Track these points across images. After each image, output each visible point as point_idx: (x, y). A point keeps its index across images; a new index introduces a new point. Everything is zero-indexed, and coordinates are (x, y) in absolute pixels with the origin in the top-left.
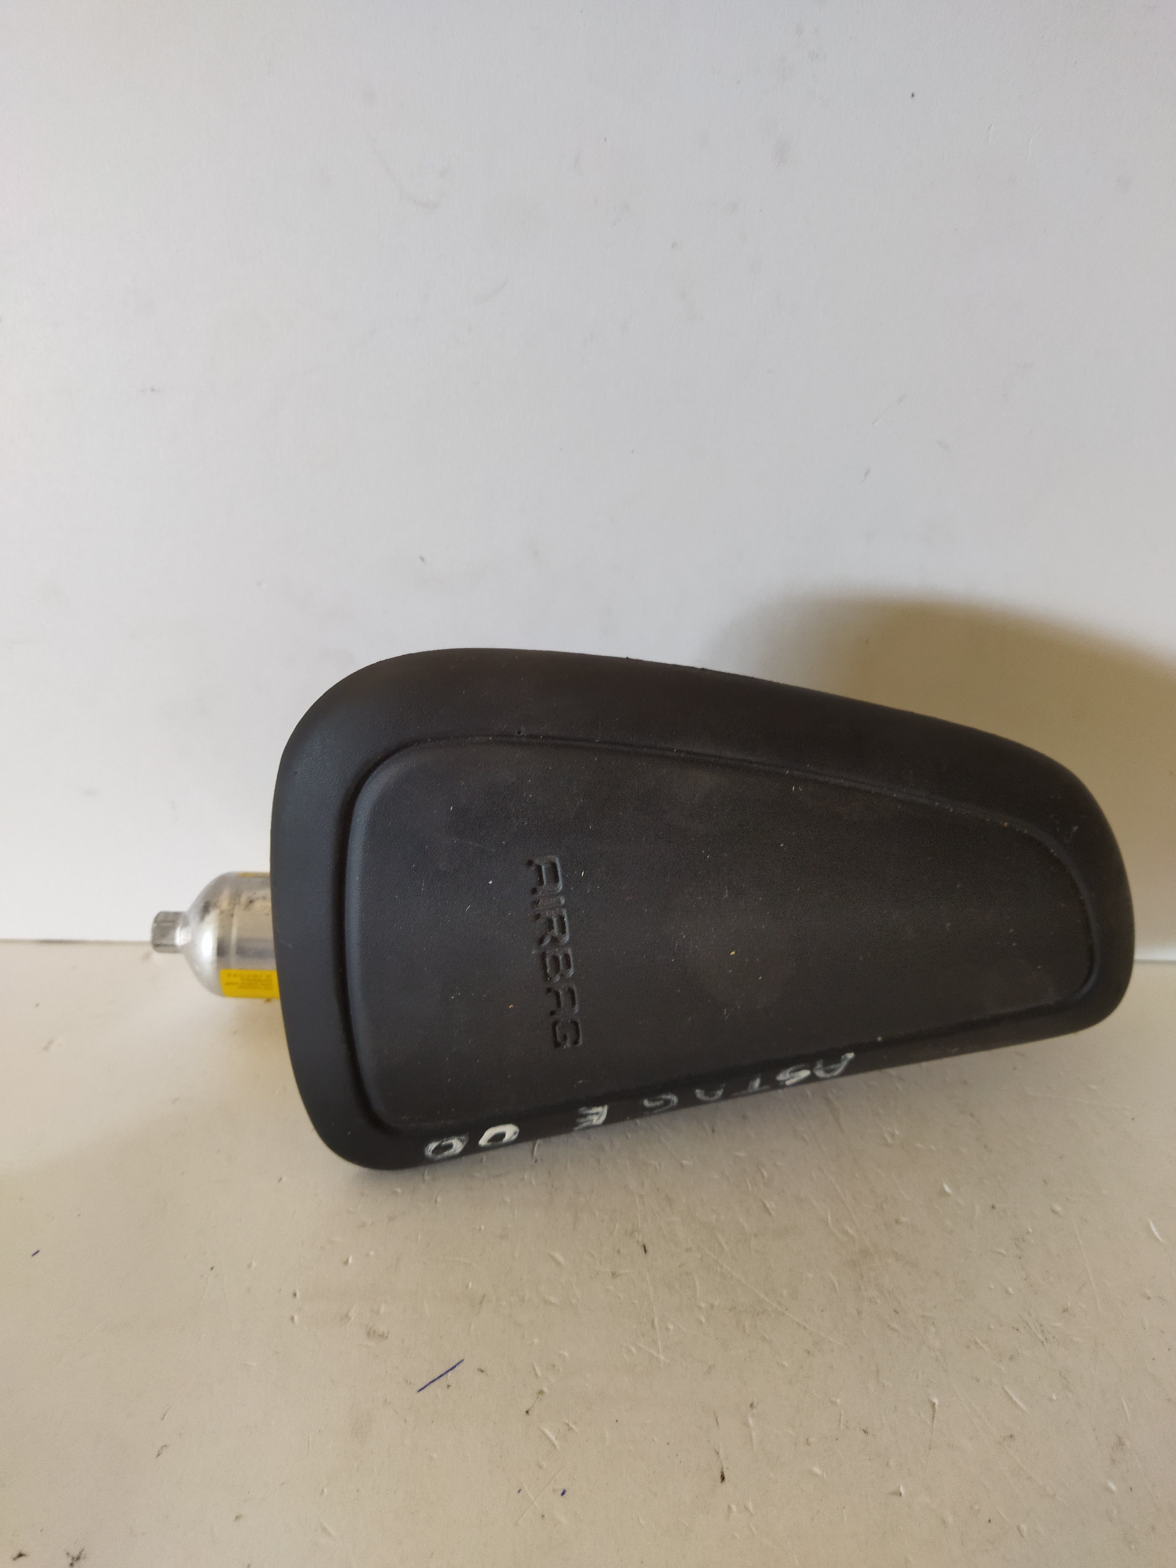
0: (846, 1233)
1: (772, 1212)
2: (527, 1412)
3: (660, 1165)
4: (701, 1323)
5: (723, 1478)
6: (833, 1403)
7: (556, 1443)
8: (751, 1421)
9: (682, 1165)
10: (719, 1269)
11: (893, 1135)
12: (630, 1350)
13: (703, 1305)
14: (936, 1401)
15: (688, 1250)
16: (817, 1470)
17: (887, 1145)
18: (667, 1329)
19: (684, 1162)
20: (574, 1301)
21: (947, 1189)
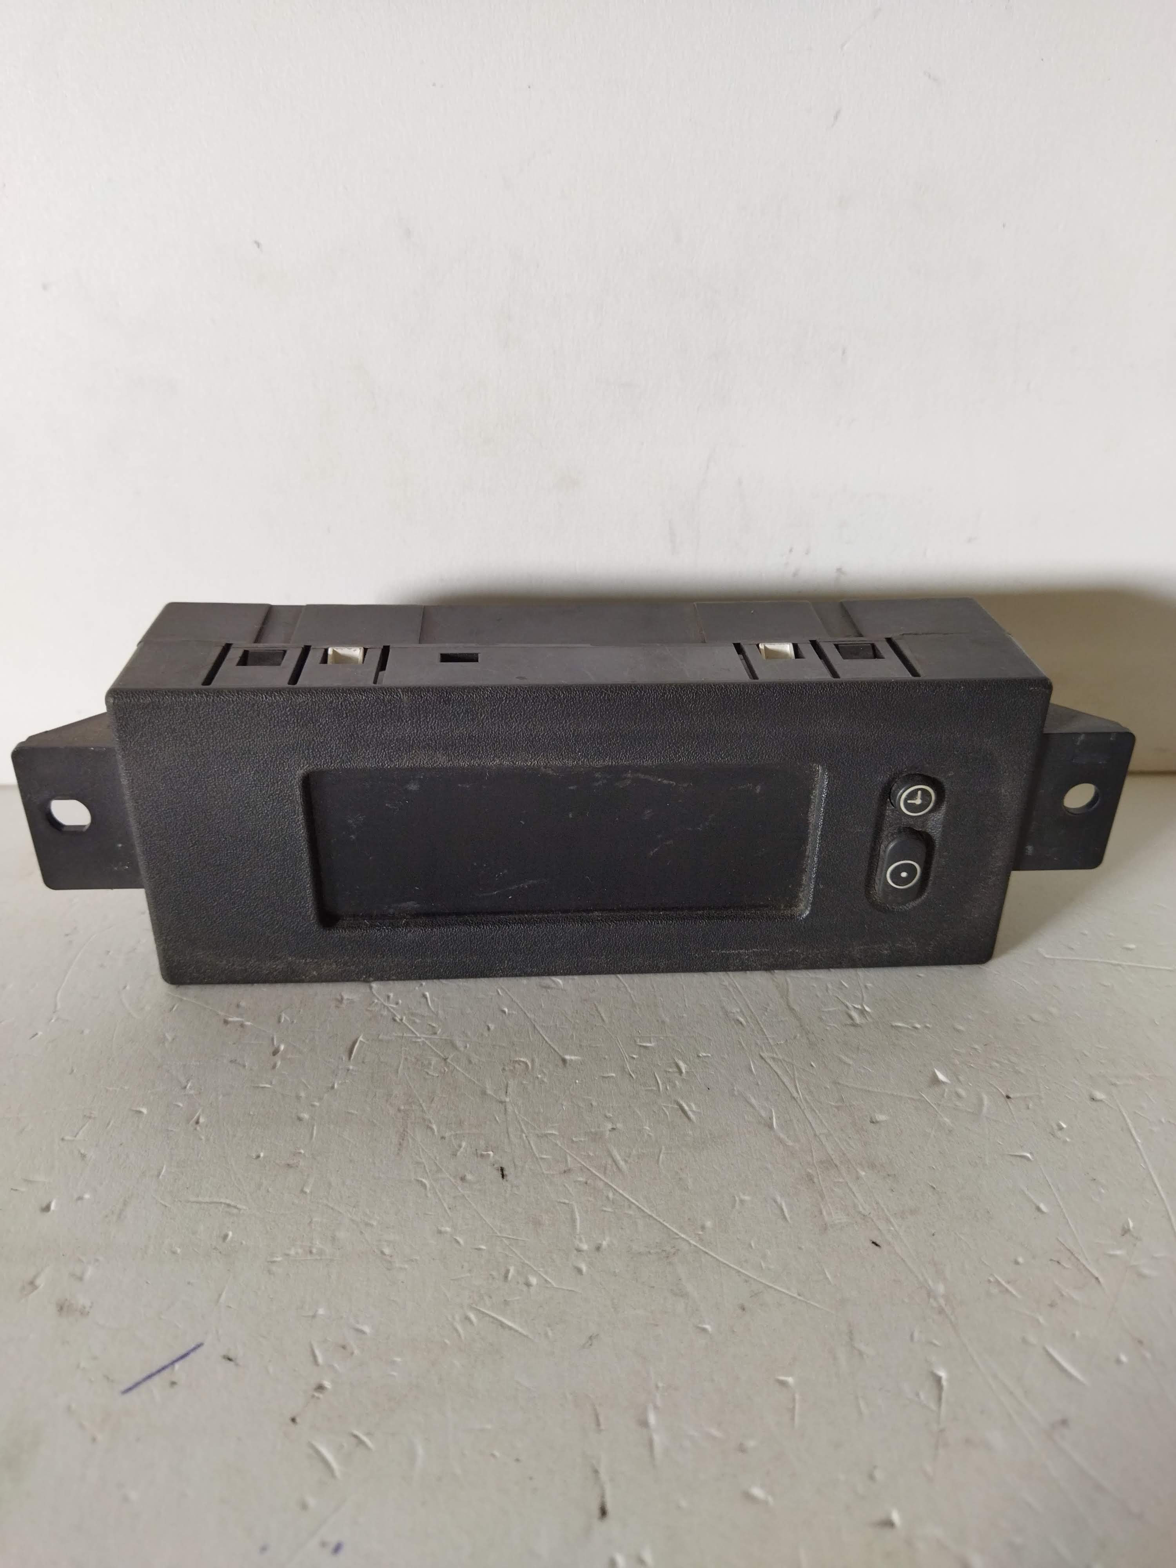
1: (693, 1117)
2: (293, 1420)
3: (533, 1061)
4: (580, 1272)
5: (603, 1512)
6: (783, 1383)
7: (336, 1465)
8: (652, 1418)
9: (564, 1061)
10: (610, 1196)
13: (585, 1247)
14: (943, 1374)
15: (568, 1171)
16: (757, 1491)
17: (855, 1025)
18: (528, 1285)
19: (567, 1057)
21: (941, 1077)
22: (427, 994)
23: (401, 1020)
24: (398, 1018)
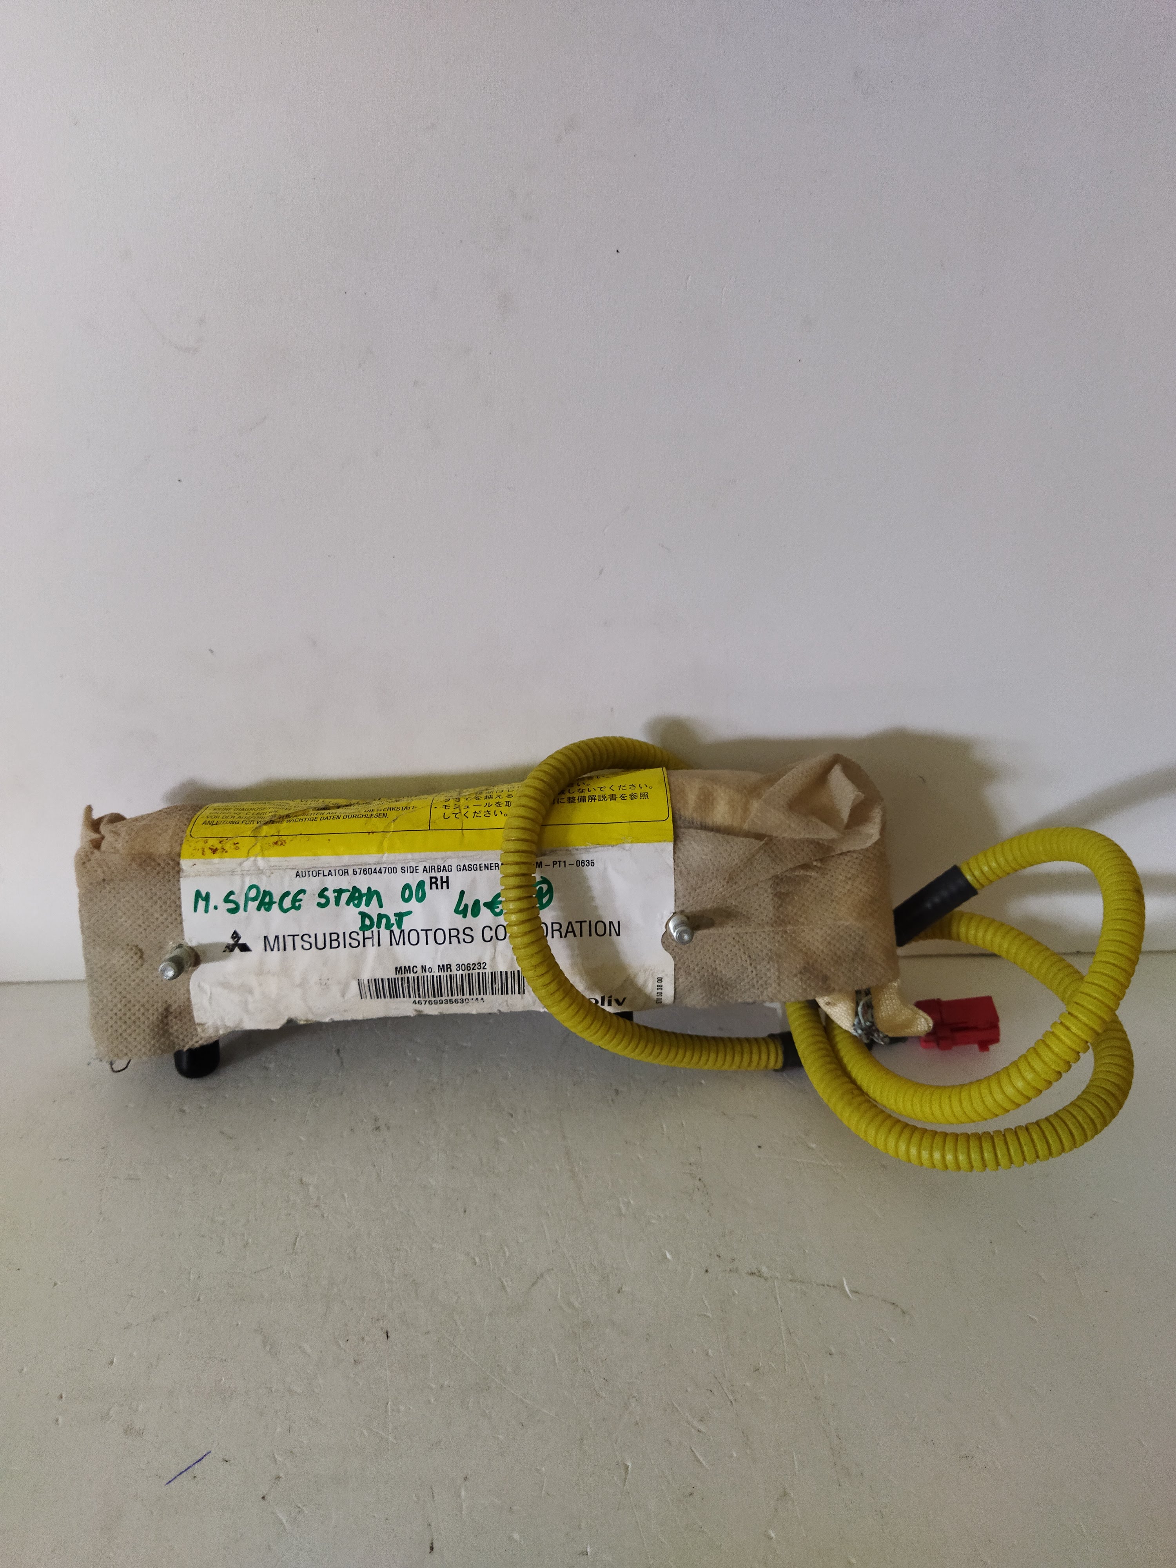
0: (571, 1305)
1: (508, 1290)
2: (263, 1497)
3: (411, 1250)
4: (429, 1401)
5: (432, 1549)
6: (538, 1471)
7: (287, 1526)
8: (463, 1493)
9: (432, 1248)
10: (452, 1350)
11: (627, 1204)
12: (362, 1433)
13: (434, 1386)
14: (629, 1464)
15: (427, 1333)
16: (516, 1536)
17: (621, 1215)
18: (399, 1411)
19: (434, 1245)
20: (316, 1390)
21: (669, 1256)
22: (346, 1195)
23: (328, 1217)
24: (326, 1215)
